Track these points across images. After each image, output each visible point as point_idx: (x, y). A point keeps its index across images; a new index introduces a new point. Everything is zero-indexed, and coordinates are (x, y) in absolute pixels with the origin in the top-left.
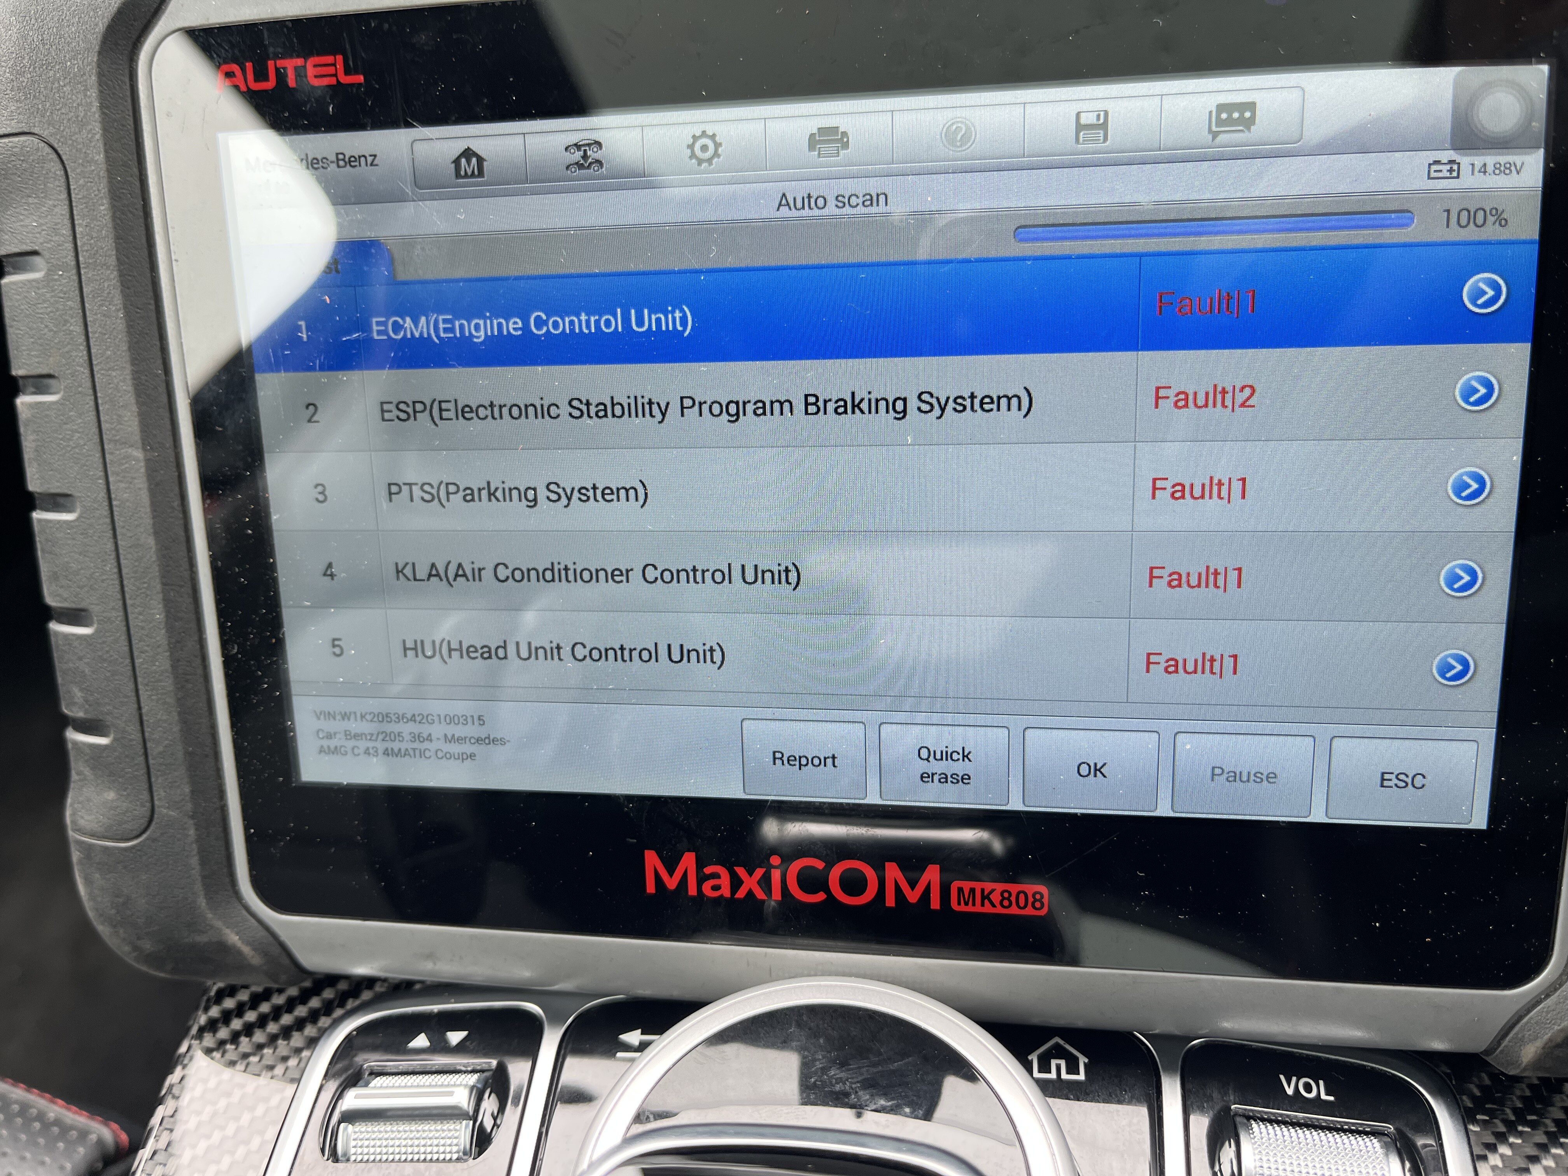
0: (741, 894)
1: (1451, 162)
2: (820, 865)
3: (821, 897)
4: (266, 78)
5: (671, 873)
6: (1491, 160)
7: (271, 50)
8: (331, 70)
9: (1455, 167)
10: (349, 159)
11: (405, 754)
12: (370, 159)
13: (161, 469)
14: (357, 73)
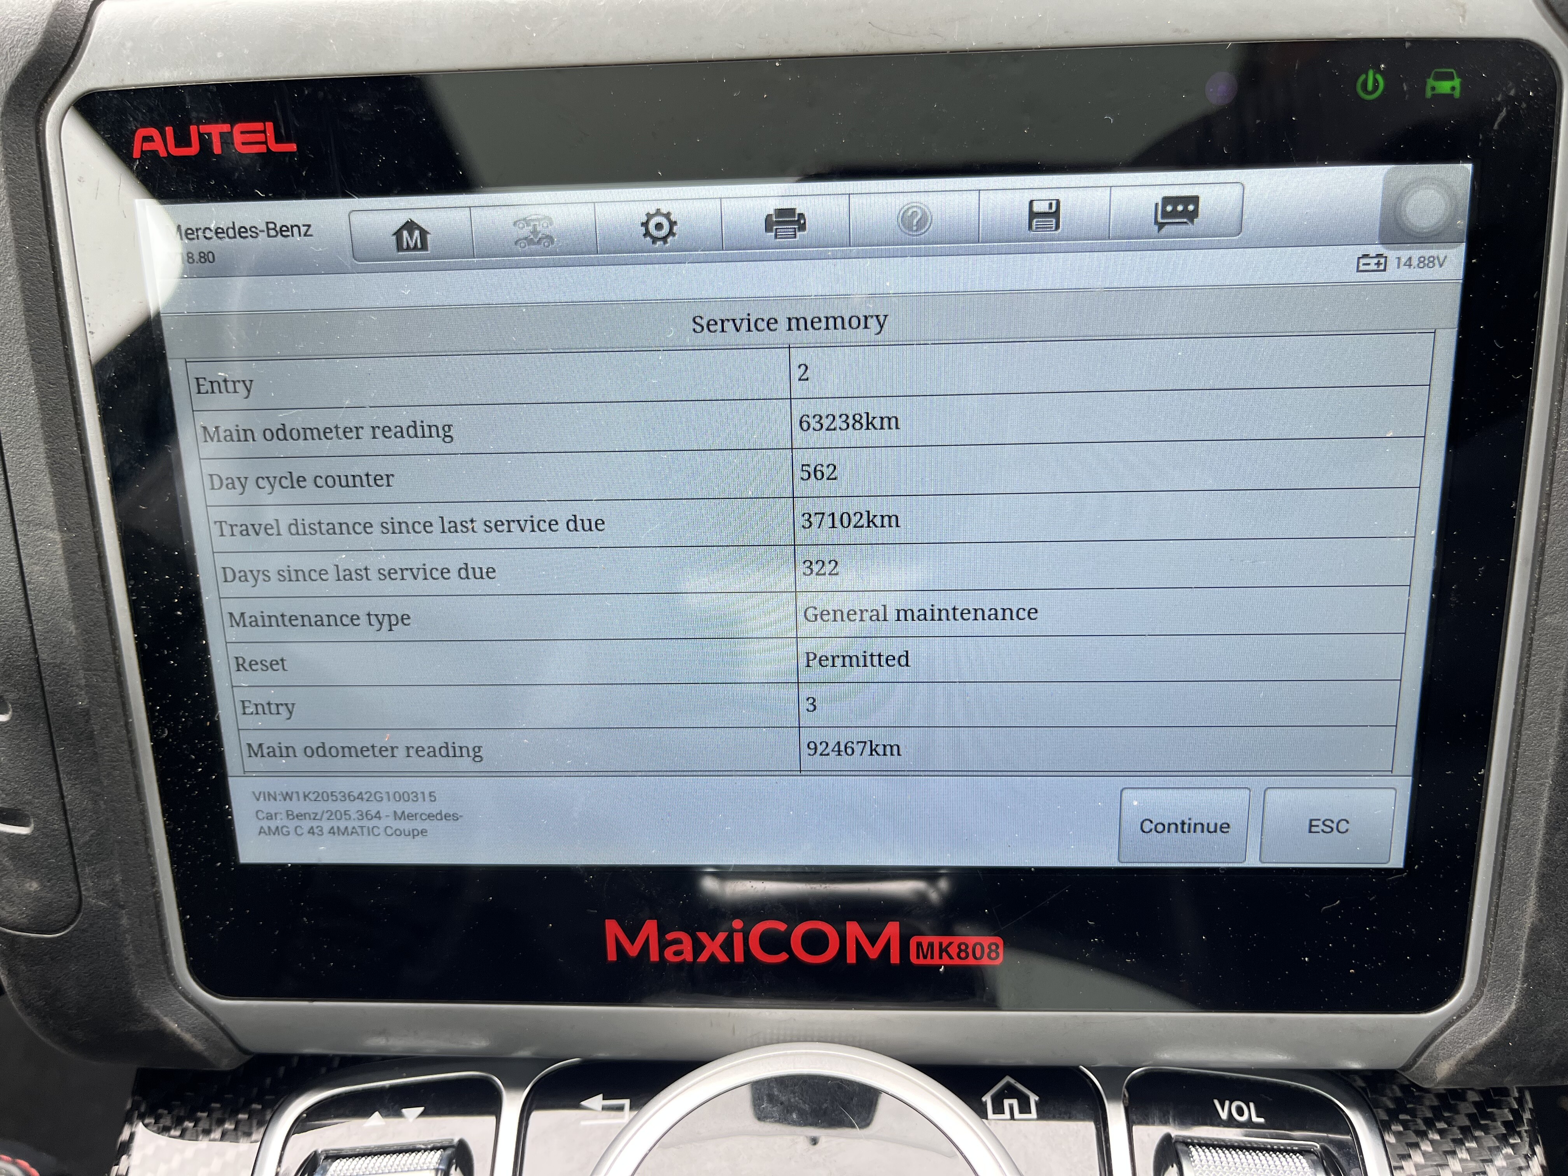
0: (703, 958)
1: (1379, 256)
2: (782, 927)
3: (783, 957)
4: (188, 144)
5: (632, 941)
6: (1416, 253)
7: (194, 114)
8: (260, 137)
9: (1382, 260)
10: (281, 229)
11: (352, 832)
12: (303, 229)
13: (80, 551)
14: (288, 140)
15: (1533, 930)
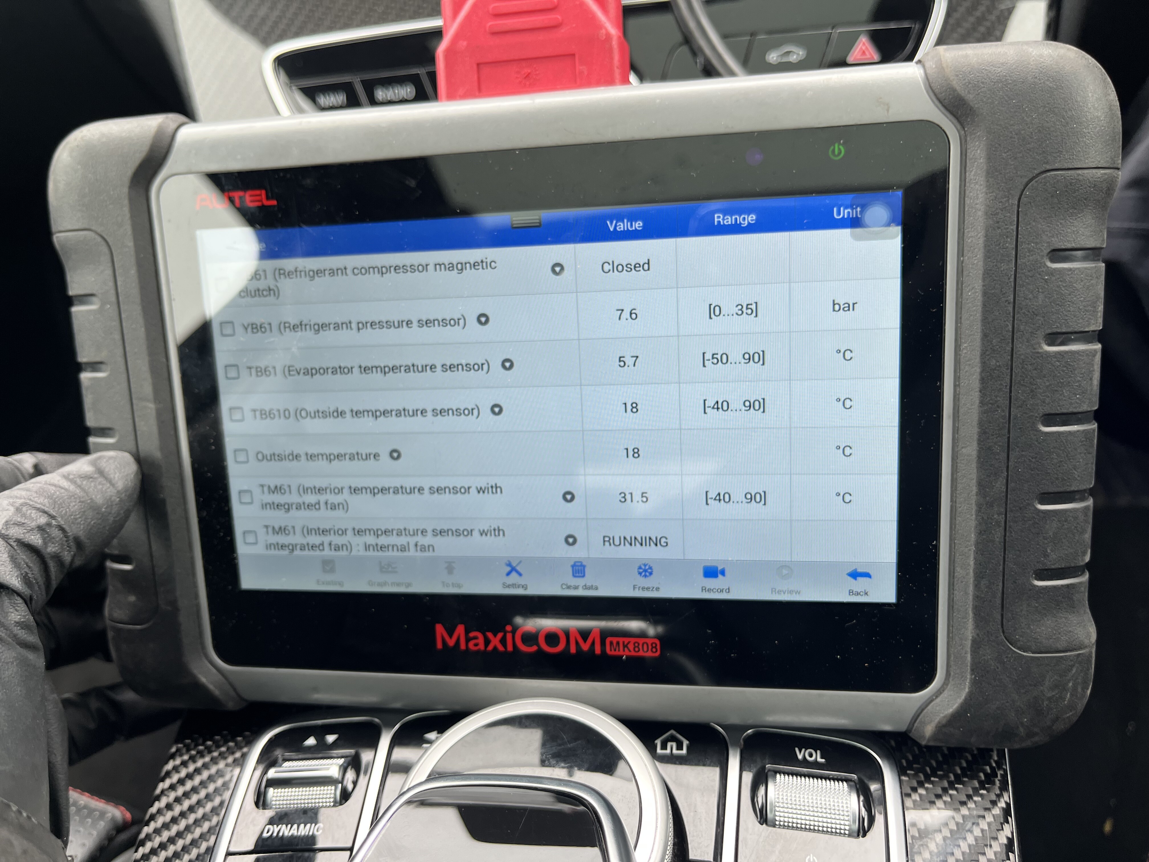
0: (490, 648)
2: (533, 630)
3: (534, 648)
5: (451, 635)
8: (258, 198)
13: (164, 414)
15: (974, 641)
